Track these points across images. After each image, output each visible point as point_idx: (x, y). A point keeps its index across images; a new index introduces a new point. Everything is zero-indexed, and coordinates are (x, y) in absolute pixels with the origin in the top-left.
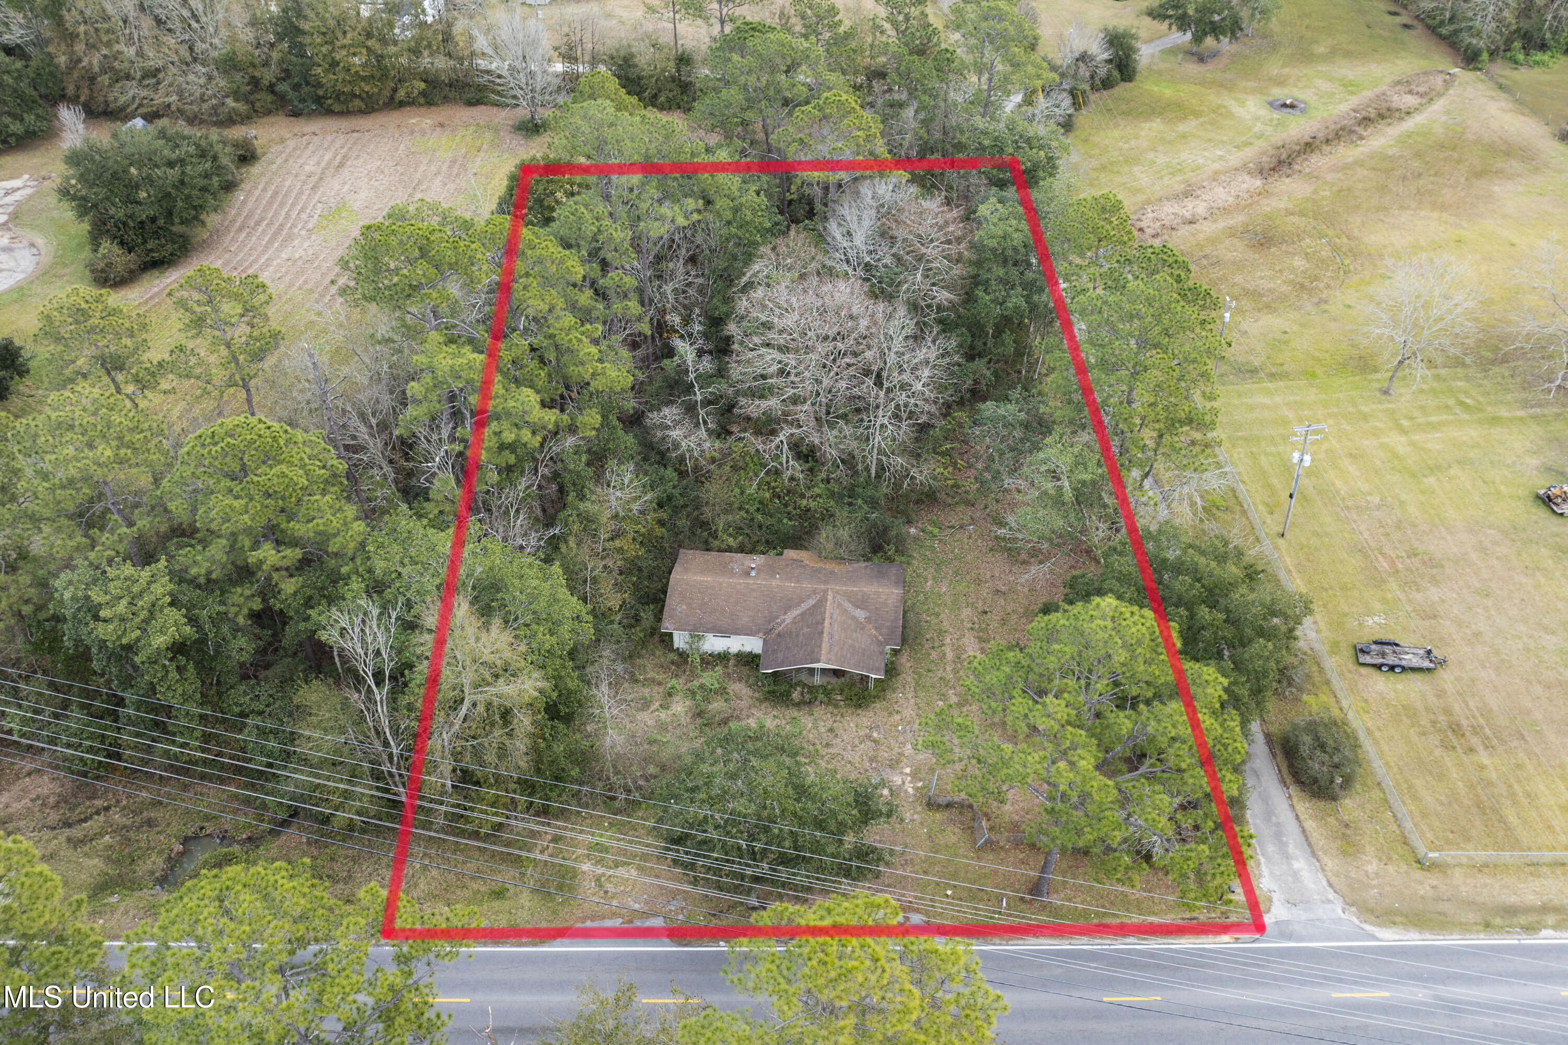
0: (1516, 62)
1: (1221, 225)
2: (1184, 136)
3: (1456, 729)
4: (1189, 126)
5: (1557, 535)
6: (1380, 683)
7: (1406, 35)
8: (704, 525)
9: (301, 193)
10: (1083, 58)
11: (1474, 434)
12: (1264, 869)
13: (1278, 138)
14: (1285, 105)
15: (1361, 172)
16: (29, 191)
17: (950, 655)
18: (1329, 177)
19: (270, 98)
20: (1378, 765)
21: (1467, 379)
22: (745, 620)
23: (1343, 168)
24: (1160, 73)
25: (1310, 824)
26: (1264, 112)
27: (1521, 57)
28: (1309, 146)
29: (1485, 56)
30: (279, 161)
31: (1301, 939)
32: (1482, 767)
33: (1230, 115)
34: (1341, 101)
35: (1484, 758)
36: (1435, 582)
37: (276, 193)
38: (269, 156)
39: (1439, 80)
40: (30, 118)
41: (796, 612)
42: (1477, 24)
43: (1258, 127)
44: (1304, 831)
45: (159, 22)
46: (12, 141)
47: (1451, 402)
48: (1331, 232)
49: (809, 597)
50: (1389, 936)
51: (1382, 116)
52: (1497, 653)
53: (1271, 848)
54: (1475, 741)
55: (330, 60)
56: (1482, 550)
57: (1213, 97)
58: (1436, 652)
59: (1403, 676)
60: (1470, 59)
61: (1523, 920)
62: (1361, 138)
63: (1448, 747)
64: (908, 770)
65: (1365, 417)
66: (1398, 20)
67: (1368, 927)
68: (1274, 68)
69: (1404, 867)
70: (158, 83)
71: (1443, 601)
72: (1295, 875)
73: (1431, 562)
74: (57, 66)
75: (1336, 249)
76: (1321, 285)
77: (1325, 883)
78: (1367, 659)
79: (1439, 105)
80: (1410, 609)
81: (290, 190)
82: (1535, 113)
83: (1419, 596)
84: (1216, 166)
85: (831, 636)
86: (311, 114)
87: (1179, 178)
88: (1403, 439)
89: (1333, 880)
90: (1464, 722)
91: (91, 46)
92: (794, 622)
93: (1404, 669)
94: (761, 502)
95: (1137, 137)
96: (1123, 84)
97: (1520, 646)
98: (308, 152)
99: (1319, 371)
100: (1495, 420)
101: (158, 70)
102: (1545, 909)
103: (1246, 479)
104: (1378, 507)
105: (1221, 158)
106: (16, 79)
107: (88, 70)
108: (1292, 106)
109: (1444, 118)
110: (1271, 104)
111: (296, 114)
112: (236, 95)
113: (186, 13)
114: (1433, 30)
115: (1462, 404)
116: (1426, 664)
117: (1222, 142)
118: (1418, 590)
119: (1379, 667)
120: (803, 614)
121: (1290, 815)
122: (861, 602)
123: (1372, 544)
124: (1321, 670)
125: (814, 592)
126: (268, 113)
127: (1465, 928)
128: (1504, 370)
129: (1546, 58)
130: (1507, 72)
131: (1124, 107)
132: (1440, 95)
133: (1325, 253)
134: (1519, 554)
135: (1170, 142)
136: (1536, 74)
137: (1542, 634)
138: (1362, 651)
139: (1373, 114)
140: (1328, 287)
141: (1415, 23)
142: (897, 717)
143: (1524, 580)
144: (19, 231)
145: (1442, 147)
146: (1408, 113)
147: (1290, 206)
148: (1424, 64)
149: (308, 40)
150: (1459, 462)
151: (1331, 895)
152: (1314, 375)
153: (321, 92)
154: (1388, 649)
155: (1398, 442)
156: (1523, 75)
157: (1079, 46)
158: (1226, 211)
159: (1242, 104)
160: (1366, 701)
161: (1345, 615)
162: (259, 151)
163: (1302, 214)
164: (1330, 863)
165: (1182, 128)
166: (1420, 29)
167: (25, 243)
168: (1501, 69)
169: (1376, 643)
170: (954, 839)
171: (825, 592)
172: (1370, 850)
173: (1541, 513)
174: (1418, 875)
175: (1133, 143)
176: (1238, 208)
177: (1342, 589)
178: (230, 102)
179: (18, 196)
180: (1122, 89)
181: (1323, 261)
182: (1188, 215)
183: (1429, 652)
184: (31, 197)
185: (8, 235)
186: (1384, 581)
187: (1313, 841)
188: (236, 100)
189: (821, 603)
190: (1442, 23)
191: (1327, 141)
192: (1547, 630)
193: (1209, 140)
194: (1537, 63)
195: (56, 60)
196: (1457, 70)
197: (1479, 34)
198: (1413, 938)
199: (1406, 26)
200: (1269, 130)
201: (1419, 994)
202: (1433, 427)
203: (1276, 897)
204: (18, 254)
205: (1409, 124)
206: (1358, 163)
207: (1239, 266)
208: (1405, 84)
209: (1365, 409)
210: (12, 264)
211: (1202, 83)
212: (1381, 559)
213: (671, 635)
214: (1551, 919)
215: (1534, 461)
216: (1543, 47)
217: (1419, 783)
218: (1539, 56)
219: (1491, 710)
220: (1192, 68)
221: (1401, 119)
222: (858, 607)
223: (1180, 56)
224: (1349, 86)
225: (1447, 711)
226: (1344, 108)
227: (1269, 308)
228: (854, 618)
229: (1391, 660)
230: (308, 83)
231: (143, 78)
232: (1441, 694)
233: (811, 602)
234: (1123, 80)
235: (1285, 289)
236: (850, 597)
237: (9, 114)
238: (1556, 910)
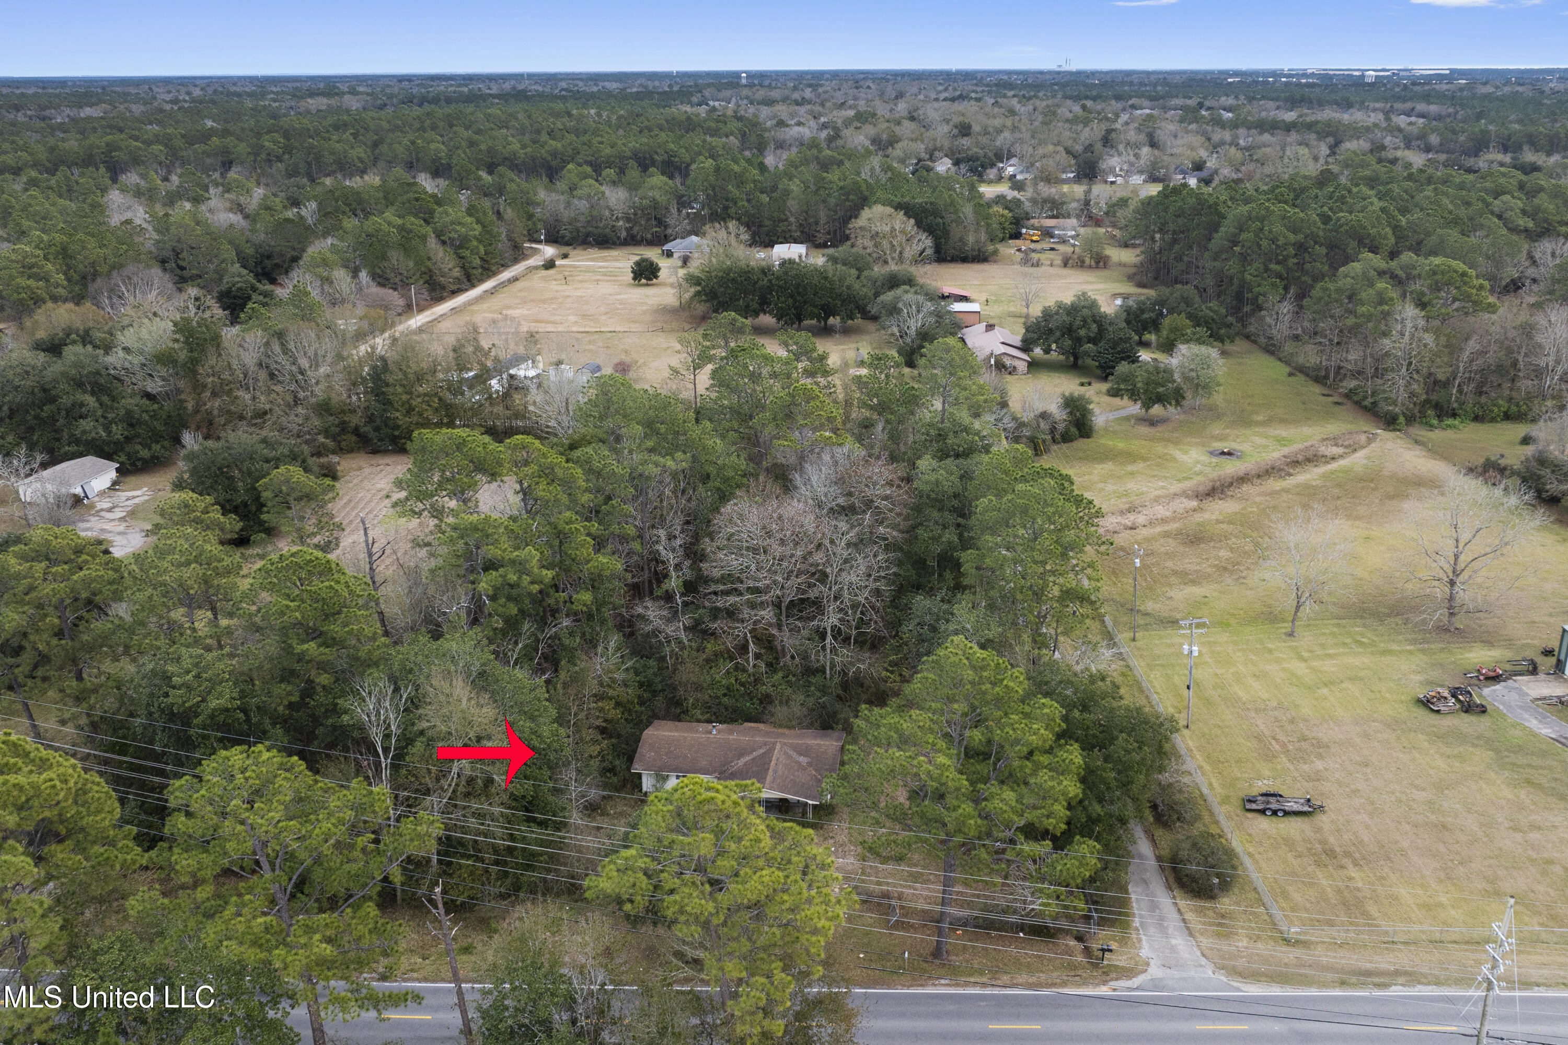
0: (1431, 426)
1: (1158, 529)
2: (1132, 474)
3: (1330, 853)
4: (1139, 466)
5: (1434, 726)
6: (1264, 824)
7: (1337, 409)
8: (678, 703)
9: (371, 500)
10: (1044, 415)
11: (1366, 660)
12: (1145, 944)
13: (1214, 475)
14: (1223, 453)
15: (1285, 496)
16: (146, 498)
18: (1258, 499)
19: (354, 438)
20: (1254, 875)
21: (1364, 626)
22: (703, 763)
23: (1269, 494)
24: (1115, 433)
25: (1189, 916)
26: (1205, 458)
27: (1435, 422)
28: (1243, 479)
29: (1402, 419)
30: (355, 481)
32: (1350, 879)
33: (1174, 459)
34: (1274, 451)
35: (1353, 872)
36: (1320, 757)
37: (350, 501)
38: (348, 478)
39: (1363, 438)
40: (156, 447)
41: (748, 758)
42: (1393, 396)
43: (1199, 467)
44: (1183, 920)
45: (272, 376)
46: (139, 464)
47: (1348, 641)
48: (1255, 534)
49: (760, 747)
50: (1253, 990)
51: (1309, 460)
52: (1372, 803)
54: (1346, 861)
55: (407, 406)
56: (1366, 736)
57: (1159, 448)
58: (1313, 802)
59: (1285, 819)
60: (1390, 422)
61: (1376, 979)
62: (1290, 475)
63: (1318, 864)
65: (1270, 651)
66: (1330, 399)
67: (1235, 984)
68: (1216, 429)
69: (1272, 944)
70: (264, 423)
71: (1326, 770)
72: (1173, 949)
73: (1319, 744)
74: (185, 408)
75: (1257, 545)
76: (1242, 568)
77: (1199, 953)
78: (1254, 806)
79: (1360, 454)
80: (1296, 774)
81: (361, 499)
82: (1445, 458)
83: (1306, 767)
84: (1158, 493)
85: (775, 772)
86: (386, 452)
87: (1124, 500)
88: (1303, 665)
89: (1206, 952)
90: (1338, 849)
91: (215, 394)
92: (745, 764)
93: (1287, 813)
94: (728, 688)
95: (1090, 474)
96: (1081, 440)
97: (1393, 799)
98: (380, 476)
99: (1233, 621)
100: (1385, 652)
101: (265, 413)
102: (1397, 973)
103: (1160, 691)
104: (1275, 708)
105: (1163, 487)
106: (151, 417)
107: (209, 413)
108: (1229, 454)
109: (1365, 461)
110: (1211, 453)
111: (375, 452)
112: (326, 432)
113: (294, 368)
114: (1358, 403)
115: (1357, 642)
116: (1306, 808)
117: (1165, 477)
118: (1305, 763)
119: (1263, 812)
120: (754, 759)
121: (1173, 910)
122: (804, 751)
123: (1267, 733)
124: (1212, 814)
125: (765, 744)
126: (351, 451)
127: (1324, 985)
128: (1399, 620)
129: (1456, 422)
130: (1423, 433)
131: (1081, 454)
132: (1363, 447)
133: (1249, 547)
134: (1398, 738)
135: (1119, 477)
136: (1449, 434)
137: (1414, 790)
138: (1250, 801)
139: (1300, 458)
140: (1248, 569)
141: (1345, 401)
142: (832, 841)
143: (1401, 756)
144: (133, 523)
145: (1361, 480)
146: (1333, 459)
147: (1221, 518)
148: (1350, 427)
149: (391, 390)
150: (1350, 679)
151: (1203, 961)
152: (1228, 625)
153: (397, 433)
154: (1272, 799)
155: (1299, 668)
156: (1437, 435)
157: (1040, 407)
158: (1164, 521)
159: (1186, 452)
160: (1250, 835)
161: (1237, 779)
162: (339, 474)
163: (1230, 522)
164: (1205, 942)
165: (1130, 468)
166: (1349, 405)
167: (137, 529)
168: (1418, 431)
169: (1263, 795)
170: (870, 921)
171: (775, 744)
172: (1242, 932)
173: (1422, 712)
174: (1285, 949)
175: (1086, 477)
176: (1173, 519)
177: (1237, 762)
178: (321, 439)
179: (136, 501)
180: (1081, 443)
181: (1245, 553)
182: (1130, 524)
183: (1309, 800)
184: (147, 501)
185: (125, 524)
186: (1274, 757)
187: (1192, 926)
188: (326, 437)
189: (771, 751)
190: (1365, 398)
191: (1259, 476)
192: (1417, 787)
193: (1154, 476)
194: (1449, 426)
195: (185, 405)
196: (1379, 431)
197: (1395, 403)
198: (1275, 991)
199: (1337, 403)
200: (1207, 470)
202: (1330, 656)
203: (1153, 963)
204: (130, 536)
205: (1334, 466)
206: (1286, 491)
207: (1170, 555)
208: (1335, 441)
209: (1270, 646)
210: (124, 542)
211: (1152, 439)
212: (1273, 742)
213: (639, 776)
214: (1401, 980)
215: (1418, 678)
216: (1454, 415)
217: (1290, 889)
218: (1450, 421)
219: (1362, 842)
220: (1144, 429)
221: (1328, 463)
222: (801, 755)
223: (1133, 421)
224: (1281, 441)
225: (1323, 842)
226: (1276, 455)
227: (1193, 582)
228: (798, 763)
229: (1274, 806)
230: (386, 425)
231: (252, 418)
232: (1319, 830)
233: (761, 751)
234: (1082, 436)
235: (1209, 570)
236: (795, 748)
237: (140, 443)
238: (1406, 973)
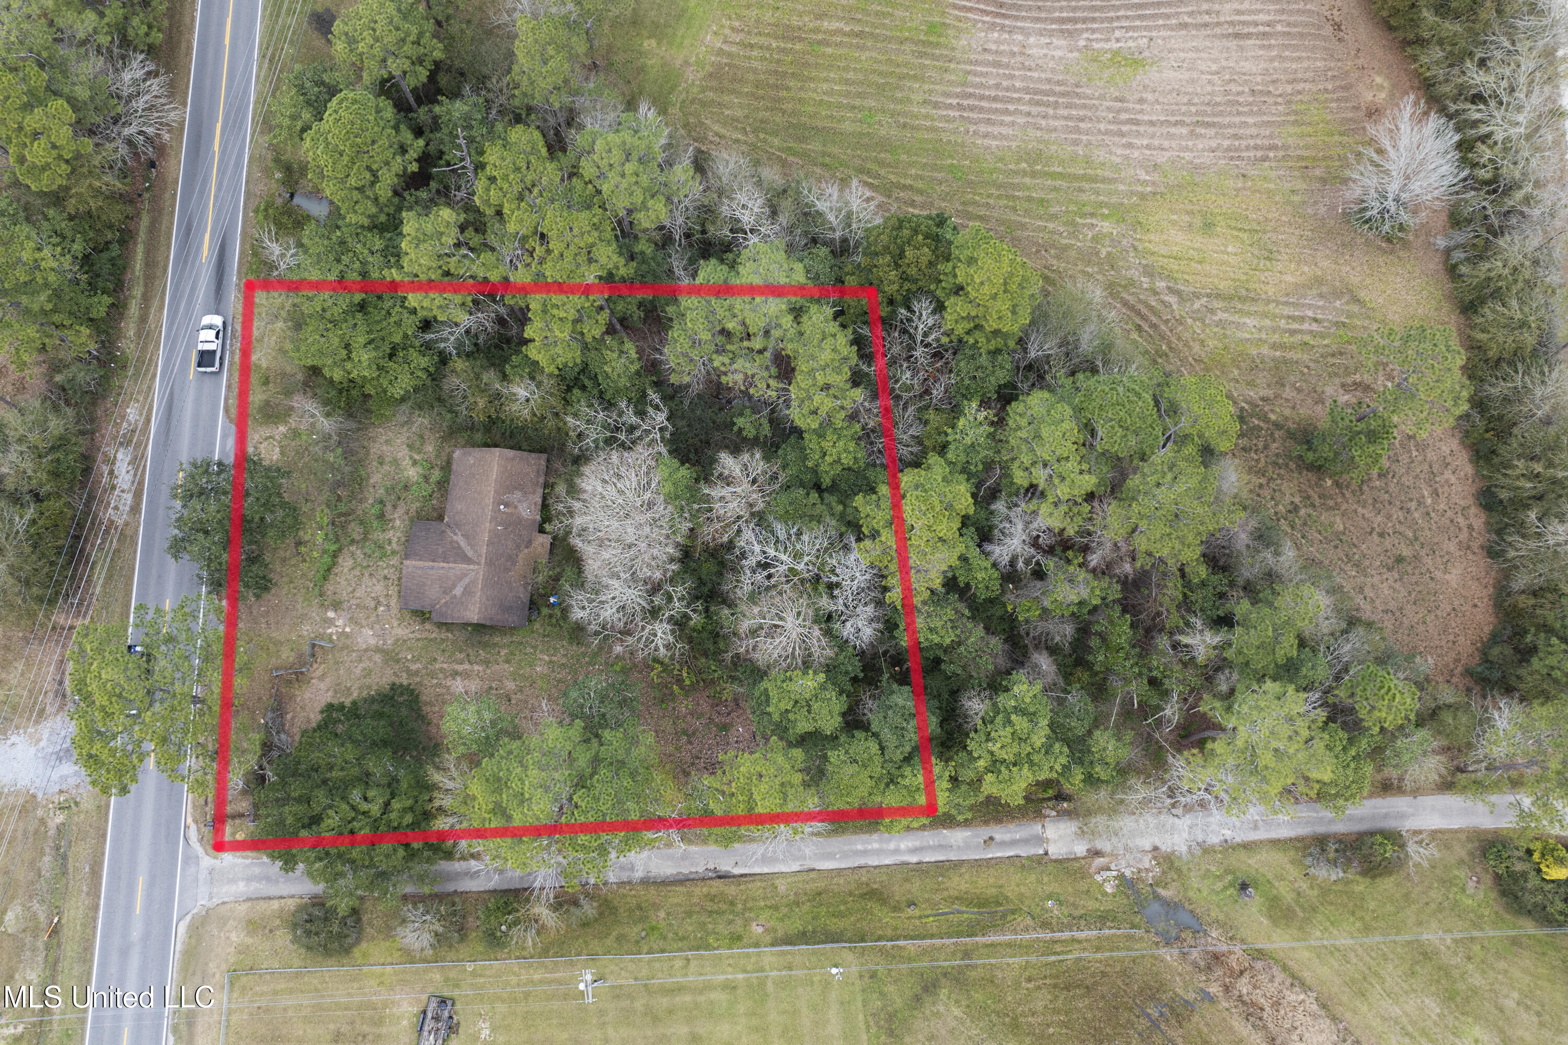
6: (410, 1010)
12: (240, 861)
17: (460, 668)
31: (183, 869)
41: (463, 544)
44: (270, 898)
53: (257, 870)
61: (183, 1028)
64: (348, 630)
67: (188, 918)
69: (232, 960)
72: (233, 881)
77: (226, 900)
85: (432, 568)
89: (228, 907)
93: (420, 1032)
120: (459, 547)
122: (468, 592)
125: (480, 555)
164: (242, 909)
170: (284, 656)
171: (478, 563)
172: (249, 941)
187: (262, 903)
189: (466, 560)
201: (136, 934)
203: (218, 862)
222: (464, 589)
228: (454, 586)
233: (470, 554)
236: (474, 582)
